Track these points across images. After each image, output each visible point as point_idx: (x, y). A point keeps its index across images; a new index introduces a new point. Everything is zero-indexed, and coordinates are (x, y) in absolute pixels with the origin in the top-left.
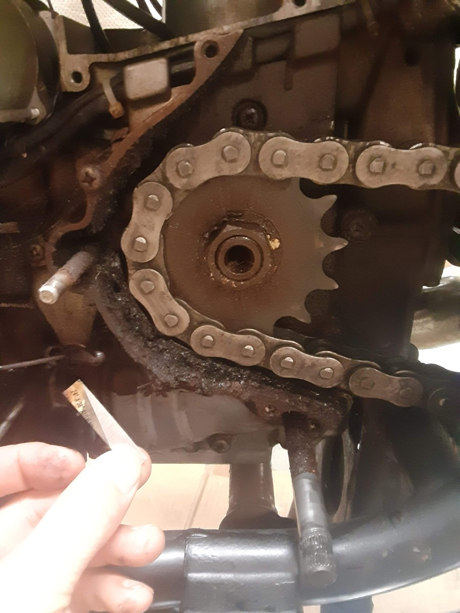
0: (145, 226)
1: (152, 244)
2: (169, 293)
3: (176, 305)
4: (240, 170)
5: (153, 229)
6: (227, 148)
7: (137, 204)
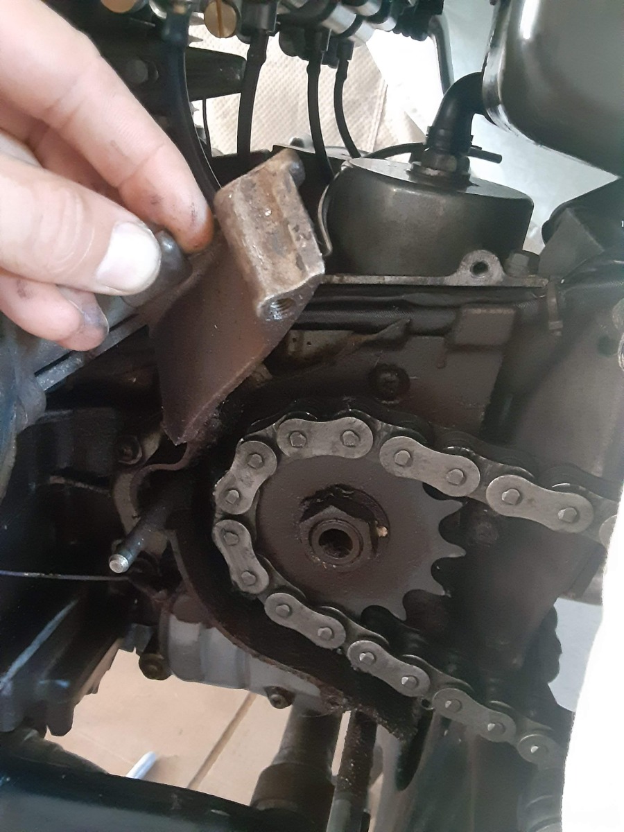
0: (242, 481)
1: (246, 499)
2: (252, 551)
3: (257, 564)
4: (357, 456)
5: (250, 485)
6: (348, 433)
7: (239, 458)
